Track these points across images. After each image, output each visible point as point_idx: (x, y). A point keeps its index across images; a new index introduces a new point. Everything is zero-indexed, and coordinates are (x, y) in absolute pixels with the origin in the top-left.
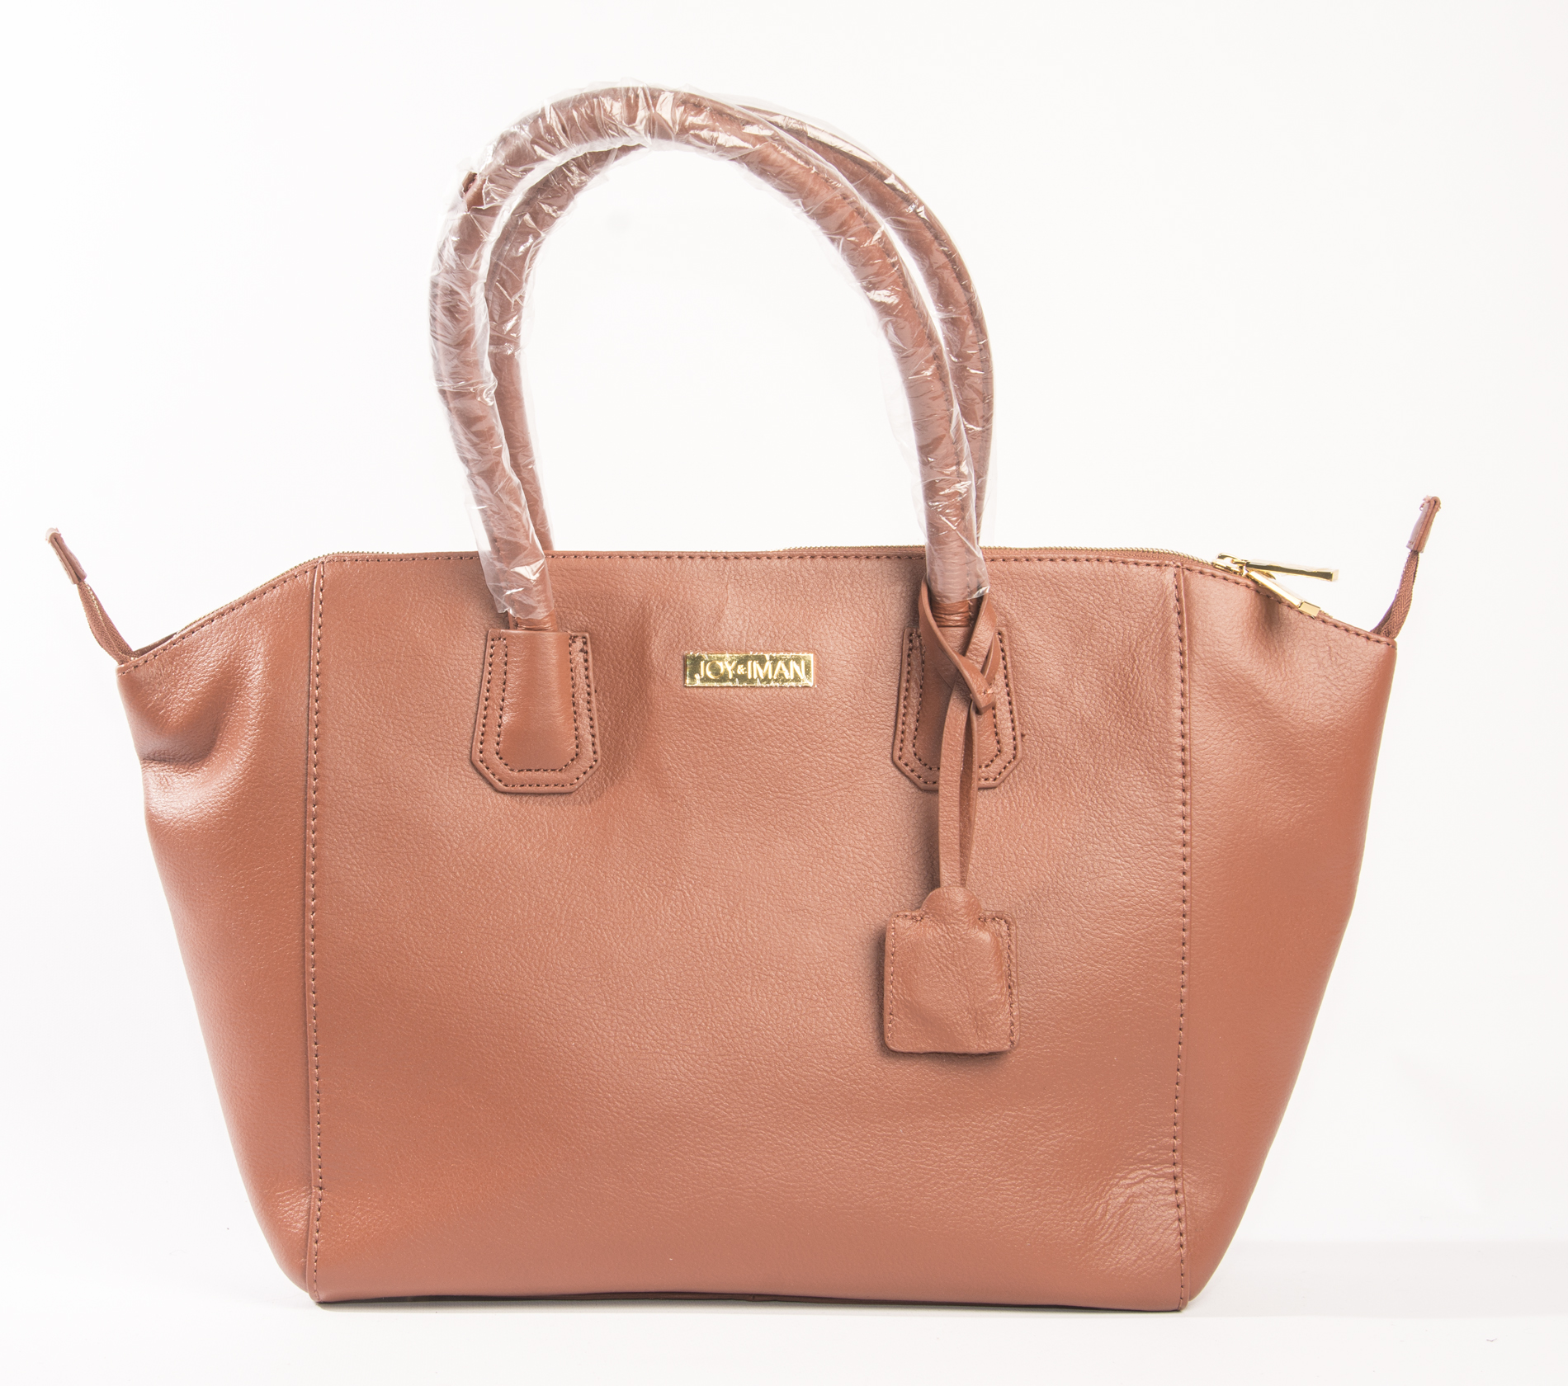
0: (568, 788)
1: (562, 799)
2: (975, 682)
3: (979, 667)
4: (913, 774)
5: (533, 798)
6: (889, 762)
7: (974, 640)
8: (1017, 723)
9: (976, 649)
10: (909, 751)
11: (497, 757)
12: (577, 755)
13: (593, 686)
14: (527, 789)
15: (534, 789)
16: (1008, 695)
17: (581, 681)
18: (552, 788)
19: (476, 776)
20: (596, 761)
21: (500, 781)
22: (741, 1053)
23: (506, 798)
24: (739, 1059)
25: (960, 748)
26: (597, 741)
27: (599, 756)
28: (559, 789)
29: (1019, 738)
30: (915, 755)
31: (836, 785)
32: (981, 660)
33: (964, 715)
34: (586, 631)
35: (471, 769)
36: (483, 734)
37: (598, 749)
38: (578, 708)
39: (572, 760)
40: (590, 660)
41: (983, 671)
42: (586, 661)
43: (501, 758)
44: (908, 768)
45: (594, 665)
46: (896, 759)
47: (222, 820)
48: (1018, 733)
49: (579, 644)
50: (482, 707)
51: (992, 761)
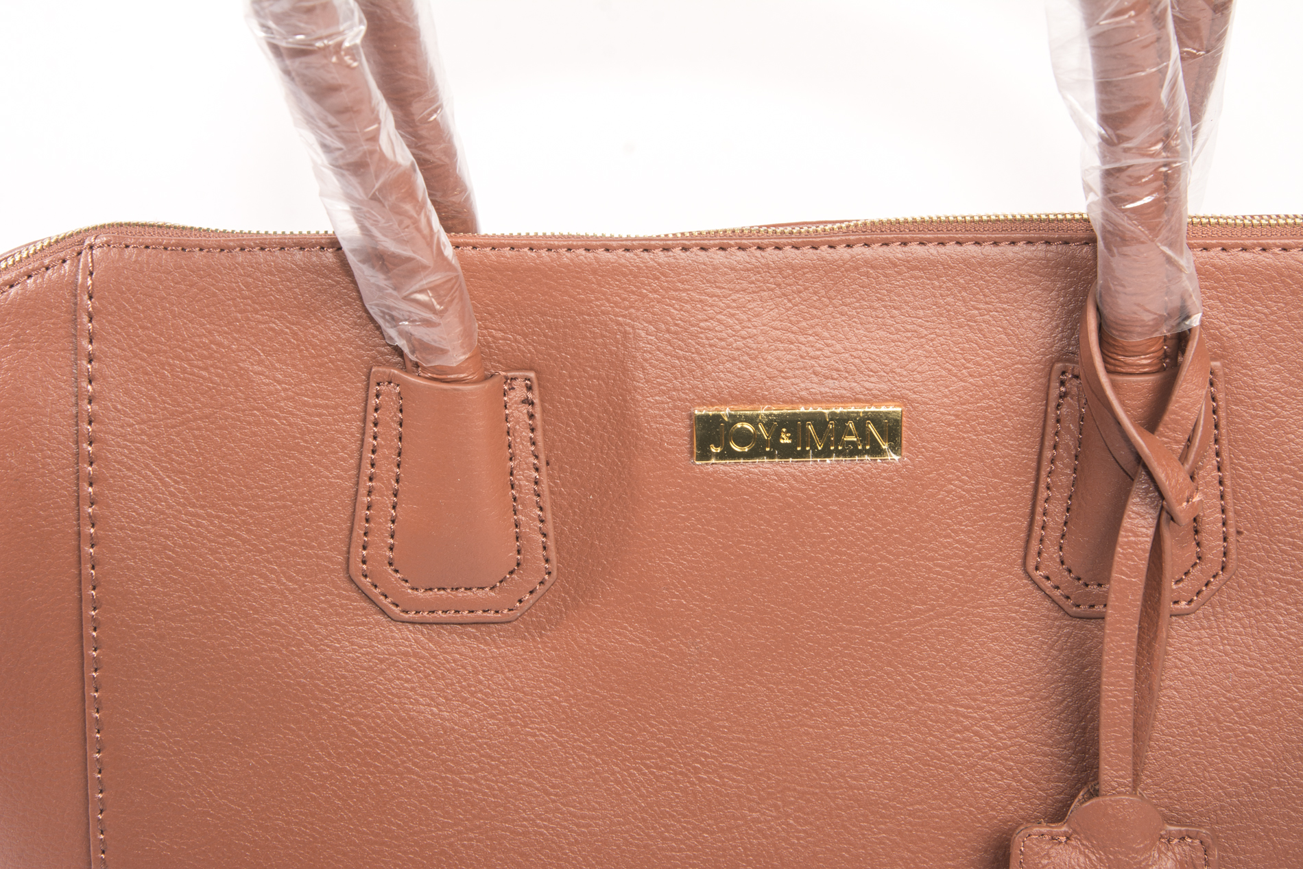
0: (505, 615)
1: (495, 631)
2: (1169, 475)
3: (1179, 448)
4: (1058, 593)
5: (448, 630)
6: (1018, 570)
7: (1173, 406)
8: (1231, 514)
9: (1176, 422)
10: (1051, 557)
11: (390, 570)
12: (518, 565)
13: (542, 457)
14: (439, 616)
15: (450, 617)
16: (1219, 469)
17: (523, 449)
18: (479, 616)
19: (355, 595)
20: (549, 573)
21: (395, 605)
23: (407, 630)
25: (1139, 581)
26: (551, 544)
27: (553, 567)
28: (490, 616)
29: (1232, 539)
30: (1062, 563)
31: (933, 608)
32: (1182, 437)
33: (1152, 522)
34: (531, 369)
35: (347, 585)
36: (365, 534)
37: (553, 555)
38: (520, 492)
39: (511, 573)
40: (538, 416)
41: (1183, 458)
42: (531, 416)
43: (396, 572)
44: (1049, 584)
45: (544, 420)
46: (1031, 568)
48: (1232, 530)
49: (519, 392)
50: (363, 491)
51: (1186, 574)
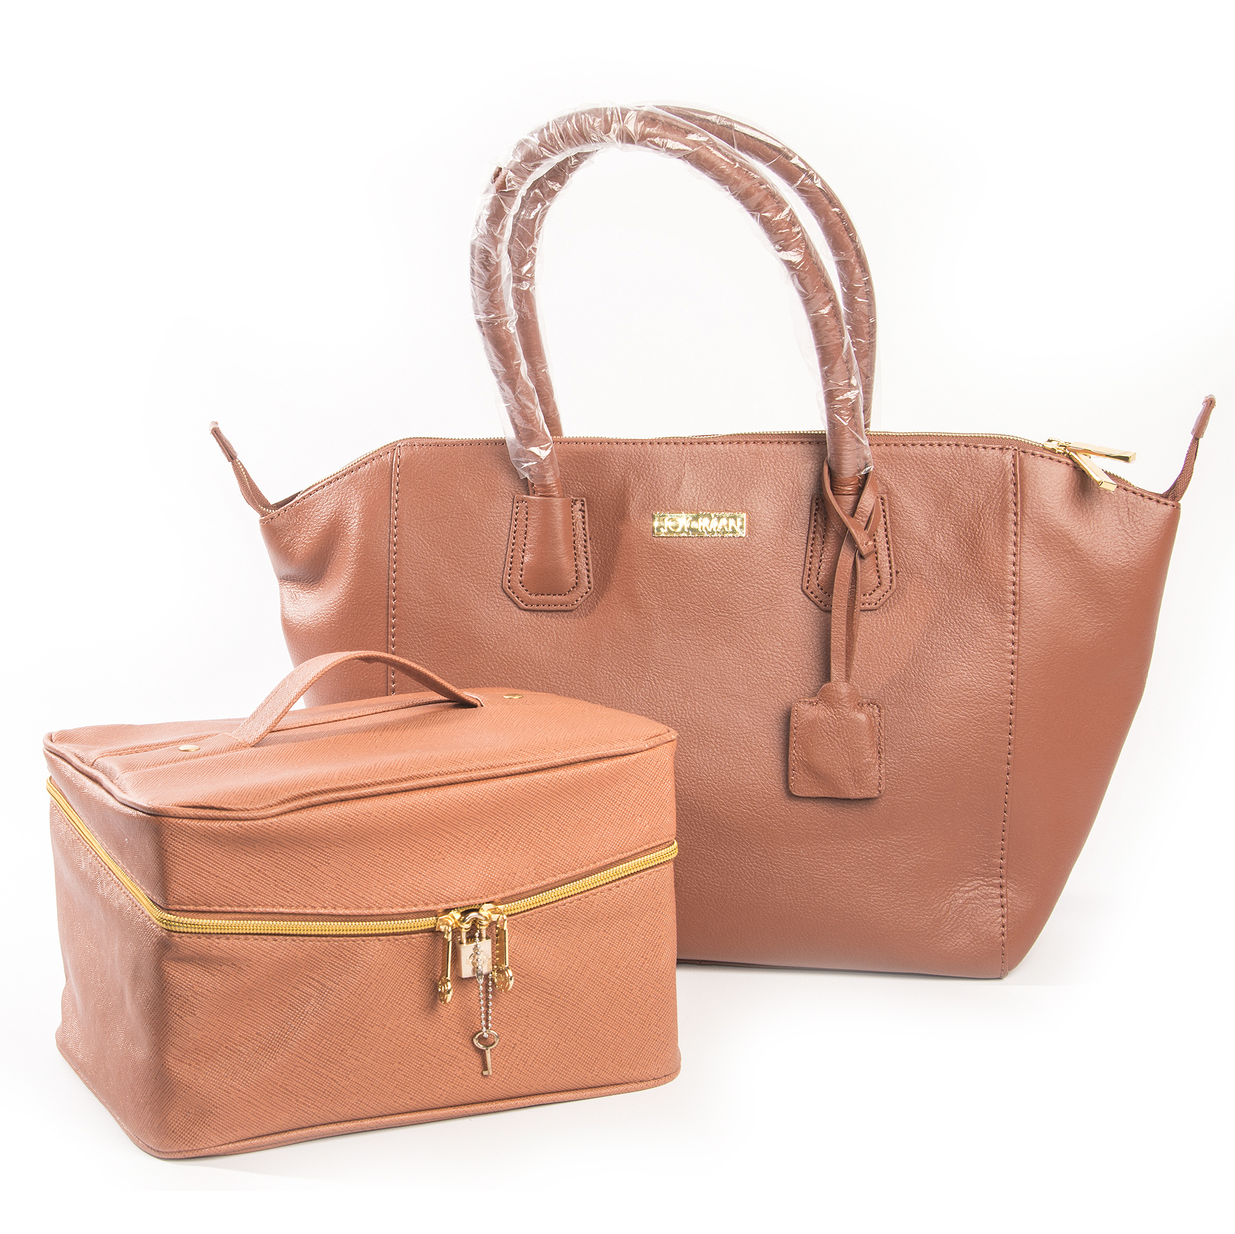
0: (569, 607)
1: (566, 614)
2: (860, 537)
3: (864, 525)
4: (817, 600)
5: (545, 614)
6: (800, 591)
7: (859, 505)
8: (893, 564)
9: (862, 512)
10: (814, 583)
11: (520, 585)
12: (576, 584)
13: (588, 535)
14: (541, 607)
15: (546, 607)
16: (887, 544)
17: (580, 532)
18: (559, 607)
19: (506, 598)
20: (590, 588)
21: (522, 602)
22: (690, 795)
23: (527, 614)
24: (687, 800)
25: (848, 583)
26: (591, 575)
27: (592, 586)
28: (564, 607)
29: (894, 575)
30: (818, 586)
31: (761, 607)
32: (865, 519)
33: (852, 560)
34: (584, 496)
35: (502, 594)
36: (510, 570)
37: (592, 580)
38: (578, 551)
39: (573, 588)
40: (586, 517)
41: (866, 528)
42: (584, 517)
43: (523, 586)
44: (813, 595)
45: (589, 520)
46: (805, 589)
47: (331, 627)
48: (894, 571)
49: (578, 505)
50: (510, 550)
51: (874, 591)
